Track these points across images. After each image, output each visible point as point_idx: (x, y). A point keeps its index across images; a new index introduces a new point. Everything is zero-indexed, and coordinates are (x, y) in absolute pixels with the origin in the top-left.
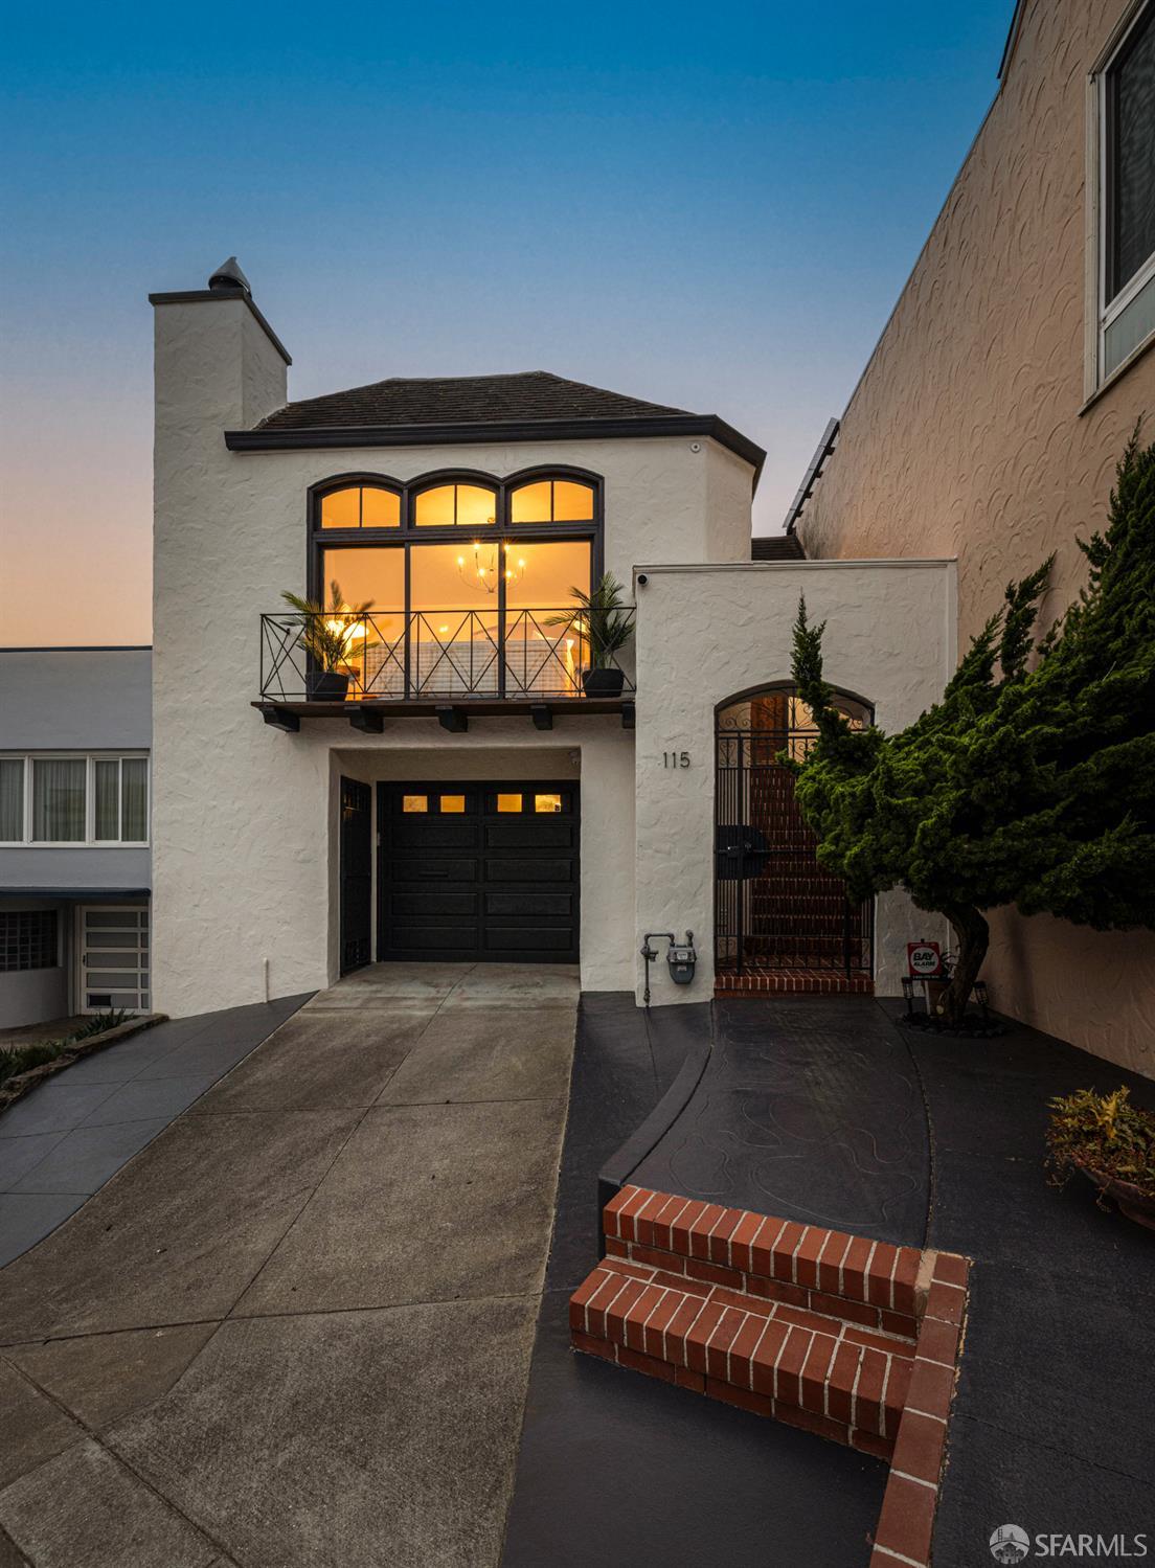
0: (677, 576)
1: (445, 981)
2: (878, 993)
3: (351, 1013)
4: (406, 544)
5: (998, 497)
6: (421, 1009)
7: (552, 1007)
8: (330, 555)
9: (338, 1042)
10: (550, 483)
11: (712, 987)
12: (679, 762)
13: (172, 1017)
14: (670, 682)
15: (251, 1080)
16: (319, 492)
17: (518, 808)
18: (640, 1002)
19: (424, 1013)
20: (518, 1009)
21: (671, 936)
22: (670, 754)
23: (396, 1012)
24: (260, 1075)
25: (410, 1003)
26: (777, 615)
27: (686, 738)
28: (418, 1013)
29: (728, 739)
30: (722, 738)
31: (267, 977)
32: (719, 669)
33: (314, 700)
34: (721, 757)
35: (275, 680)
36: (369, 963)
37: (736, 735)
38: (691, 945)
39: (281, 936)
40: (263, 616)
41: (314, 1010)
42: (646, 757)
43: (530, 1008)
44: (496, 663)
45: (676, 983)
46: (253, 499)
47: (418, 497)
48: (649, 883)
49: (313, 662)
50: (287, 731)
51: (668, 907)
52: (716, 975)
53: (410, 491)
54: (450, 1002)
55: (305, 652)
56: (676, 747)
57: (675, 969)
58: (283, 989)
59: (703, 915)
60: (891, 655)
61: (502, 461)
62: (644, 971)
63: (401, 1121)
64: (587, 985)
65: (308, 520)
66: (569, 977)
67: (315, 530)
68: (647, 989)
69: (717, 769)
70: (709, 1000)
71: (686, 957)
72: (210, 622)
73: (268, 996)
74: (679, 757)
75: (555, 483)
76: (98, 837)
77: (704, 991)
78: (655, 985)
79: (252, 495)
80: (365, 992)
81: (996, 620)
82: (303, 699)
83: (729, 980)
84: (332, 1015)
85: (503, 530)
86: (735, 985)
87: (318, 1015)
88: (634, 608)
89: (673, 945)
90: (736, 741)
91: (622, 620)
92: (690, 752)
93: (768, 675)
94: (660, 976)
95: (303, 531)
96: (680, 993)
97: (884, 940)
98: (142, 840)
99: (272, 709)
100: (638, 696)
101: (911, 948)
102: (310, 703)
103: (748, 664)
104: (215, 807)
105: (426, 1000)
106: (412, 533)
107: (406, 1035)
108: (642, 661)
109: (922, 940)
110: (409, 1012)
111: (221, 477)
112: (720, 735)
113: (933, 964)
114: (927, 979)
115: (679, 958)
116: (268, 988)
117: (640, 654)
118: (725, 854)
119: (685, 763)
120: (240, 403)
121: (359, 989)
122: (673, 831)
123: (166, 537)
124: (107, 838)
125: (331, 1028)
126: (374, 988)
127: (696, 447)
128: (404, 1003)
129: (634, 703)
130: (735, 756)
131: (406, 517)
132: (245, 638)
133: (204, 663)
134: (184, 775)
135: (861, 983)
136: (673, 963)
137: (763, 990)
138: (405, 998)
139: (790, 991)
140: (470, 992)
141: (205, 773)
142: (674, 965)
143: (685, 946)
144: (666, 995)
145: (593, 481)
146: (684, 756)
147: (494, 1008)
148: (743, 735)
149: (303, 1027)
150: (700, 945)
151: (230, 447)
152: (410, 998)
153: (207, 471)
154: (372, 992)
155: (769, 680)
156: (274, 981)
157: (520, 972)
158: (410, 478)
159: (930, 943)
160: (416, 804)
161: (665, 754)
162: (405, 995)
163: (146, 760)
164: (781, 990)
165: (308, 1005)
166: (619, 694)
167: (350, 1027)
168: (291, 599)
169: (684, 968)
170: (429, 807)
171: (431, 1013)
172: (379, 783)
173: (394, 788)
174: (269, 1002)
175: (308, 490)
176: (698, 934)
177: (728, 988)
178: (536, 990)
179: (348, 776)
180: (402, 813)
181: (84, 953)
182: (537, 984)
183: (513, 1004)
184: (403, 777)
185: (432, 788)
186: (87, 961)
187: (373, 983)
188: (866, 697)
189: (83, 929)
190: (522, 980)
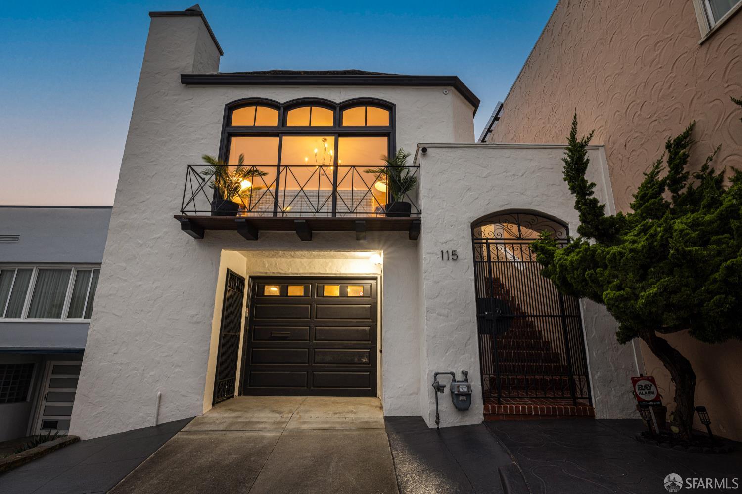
0: (444, 149)
1: (287, 409)
2: (598, 416)
3: (219, 436)
4: (280, 135)
5: (633, 106)
6: (271, 431)
7: (366, 428)
8: (234, 140)
9: (206, 460)
10: (365, 107)
11: (482, 412)
12: (451, 257)
13: (83, 438)
14: (443, 209)
16: (231, 108)
17: (336, 293)
18: (433, 425)
19: (273, 435)
20: (343, 430)
21: (453, 374)
22: (445, 252)
23: (252, 434)
25: (262, 426)
27: (454, 242)
28: (269, 435)
29: (480, 243)
30: (476, 243)
31: (159, 406)
32: (472, 202)
33: (215, 215)
34: (477, 254)
35: (192, 203)
36: (233, 397)
37: (485, 241)
38: (467, 380)
39: (172, 376)
40: (189, 166)
41: (190, 432)
42: (428, 254)
43: (351, 430)
45: (456, 409)
46: (192, 109)
47: (290, 111)
48: (435, 336)
49: (218, 194)
50: (195, 238)
51: (448, 354)
52: (484, 404)
53: (285, 109)
54: (291, 425)
55: (213, 190)
56: (449, 247)
57: (458, 399)
58: (170, 415)
59: (473, 360)
61: (338, 95)
62: (435, 401)
64: (387, 413)
65: (223, 121)
66: (374, 406)
67: (227, 126)
68: (438, 414)
69: (475, 262)
70: (480, 422)
71: (465, 390)
72: (156, 174)
73: (157, 421)
74: (450, 254)
75: (367, 107)
76: (70, 316)
77: (476, 416)
78: (444, 412)
79: (192, 107)
80: (229, 418)
81: (659, 162)
82: (209, 214)
83: (493, 407)
84: (203, 436)
85: (339, 131)
86: (498, 410)
87: (192, 437)
88: (419, 167)
89: (454, 381)
90: (485, 245)
91: (411, 174)
92: (457, 251)
93: (502, 206)
94: (447, 404)
95: (220, 126)
96: (459, 418)
97: (596, 378)
99: (187, 220)
100: (422, 216)
101: (634, 381)
102: (213, 217)
103: (489, 199)
104: (140, 285)
105: (275, 423)
106: (284, 129)
108: (425, 196)
109: (642, 375)
110: (261, 433)
111: (175, 97)
112: (476, 241)
113: (653, 393)
114: (651, 405)
115: (461, 390)
116: (158, 415)
117: (423, 192)
118: (484, 317)
119: (455, 258)
120: (192, 63)
121: (225, 416)
122: (448, 302)
123: (137, 127)
124: (75, 317)
126: (235, 415)
127: (446, 92)
128: (258, 426)
129: (420, 221)
130: (486, 254)
131: (281, 121)
132: (176, 183)
133: (148, 197)
134: (124, 265)
135: (585, 410)
136: (456, 394)
137: (518, 415)
138: (258, 422)
139: (536, 415)
140: (306, 417)
141: (138, 263)
143: (462, 382)
144: (450, 419)
145: (389, 107)
146: (454, 253)
147: (324, 430)
148: (489, 241)
149: (179, 448)
150: (472, 381)
151: (183, 83)
152: (262, 422)
153: (167, 94)
154: (233, 418)
155: (503, 209)
156: (164, 409)
157: (338, 403)
158: (284, 102)
159: (648, 377)
160: (273, 290)
161: (442, 251)
162: (259, 420)
165: (186, 428)
166: (409, 215)
167: (216, 446)
168: (207, 158)
169: (465, 398)
170: (282, 292)
171: (279, 434)
172: (250, 277)
173: (260, 281)
174: (158, 426)
175: (226, 105)
176: (471, 373)
177: (494, 413)
178: (352, 416)
179: (231, 268)
180: (263, 296)
181: (46, 392)
182: (352, 412)
183: (338, 426)
184: (266, 273)
185: (284, 281)
186: (48, 398)
187: (237, 411)
188: (562, 219)
189: (49, 376)
190: (340, 408)
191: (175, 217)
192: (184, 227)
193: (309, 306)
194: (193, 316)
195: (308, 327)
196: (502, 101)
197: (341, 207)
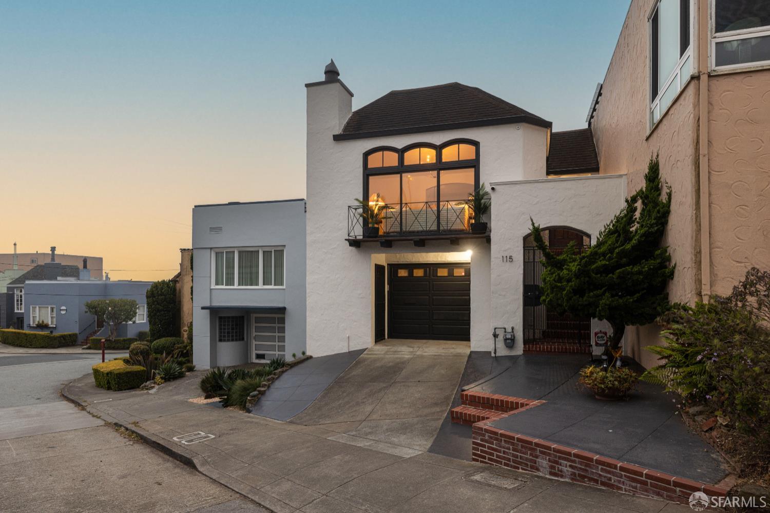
0: (507, 186)
1: (416, 346)
3: (382, 356)
4: (401, 173)
6: (407, 355)
7: (458, 356)
8: (371, 178)
9: (378, 364)
10: (458, 145)
11: (522, 349)
12: (508, 260)
13: (314, 356)
14: (505, 228)
15: (352, 374)
16: (367, 155)
17: (446, 274)
18: (493, 355)
19: (409, 356)
20: (445, 356)
21: (505, 329)
22: (505, 257)
23: (398, 356)
24: (354, 373)
25: (403, 353)
26: (549, 199)
27: (511, 250)
28: (406, 356)
29: (529, 250)
30: (526, 250)
31: (349, 342)
32: (525, 221)
33: (366, 237)
34: (526, 257)
35: (353, 232)
36: (384, 339)
37: (532, 248)
38: (513, 332)
39: (353, 327)
40: (349, 207)
41: (367, 354)
42: (495, 258)
43: (449, 356)
44: (436, 222)
45: (507, 347)
47: (405, 154)
48: (497, 308)
50: (356, 248)
51: (504, 317)
52: (524, 344)
53: (402, 152)
54: (418, 353)
56: (508, 254)
58: (355, 347)
59: (519, 321)
60: (598, 214)
61: (438, 138)
62: (494, 342)
63: (404, 386)
64: (472, 349)
65: (363, 165)
66: (467, 346)
67: (366, 169)
68: (495, 350)
69: (524, 262)
70: (521, 354)
71: (510, 337)
72: (327, 207)
73: (349, 349)
74: (508, 257)
75: (460, 145)
76: (264, 284)
77: (519, 350)
78: (499, 348)
79: (342, 157)
80: (385, 349)
82: (362, 237)
83: (529, 347)
84: (374, 356)
85: (440, 166)
86: (532, 348)
87: (369, 356)
88: (490, 199)
89: (505, 332)
90: (532, 251)
92: (513, 256)
93: (545, 224)
94: (501, 344)
95: (361, 170)
96: (509, 351)
98: (281, 285)
99: (352, 241)
100: (492, 233)
101: (596, 334)
102: (364, 239)
103: (537, 220)
105: (409, 352)
106: (403, 168)
107: (403, 363)
108: (493, 220)
109: (601, 331)
110: (402, 356)
111: (331, 151)
112: (526, 248)
113: (604, 340)
115: (507, 337)
116: (349, 346)
117: (493, 216)
118: (528, 296)
119: (511, 260)
120: (338, 122)
121: (383, 348)
122: (506, 287)
123: (311, 175)
124: (268, 285)
125: (375, 360)
126: (389, 347)
127: (518, 127)
128: (400, 353)
129: (491, 237)
130: (532, 257)
131: (400, 162)
137: (544, 351)
138: (401, 351)
139: (555, 351)
140: (426, 350)
142: (506, 340)
143: (510, 333)
144: (503, 351)
145: (476, 144)
146: (511, 257)
147: (436, 355)
148: (535, 248)
149: (364, 360)
150: (517, 332)
151: (335, 142)
152: (403, 351)
153: (326, 149)
155: (545, 226)
156: (351, 344)
157: (447, 344)
158: (401, 147)
159: (603, 332)
160: (403, 273)
161: (503, 257)
163: (283, 250)
164: (551, 351)
165: (365, 353)
166: (485, 233)
167: (382, 360)
168: (357, 200)
169: (510, 341)
170: (409, 274)
171: (412, 356)
172: (388, 264)
173: (394, 268)
174: (349, 352)
175: (363, 154)
176: (516, 328)
177: (529, 350)
178: (452, 350)
179: (377, 263)
180: (397, 276)
181: (254, 335)
182: (453, 348)
183: (443, 354)
184: (398, 262)
185: (411, 267)
186: (256, 338)
187: (388, 346)
188: (587, 232)
189: (254, 325)
190: (447, 346)
191: (346, 240)
192: (351, 245)
193: (428, 283)
194: (360, 294)
195: (428, 297)
196: (602, 83)
197: (443, 222)
